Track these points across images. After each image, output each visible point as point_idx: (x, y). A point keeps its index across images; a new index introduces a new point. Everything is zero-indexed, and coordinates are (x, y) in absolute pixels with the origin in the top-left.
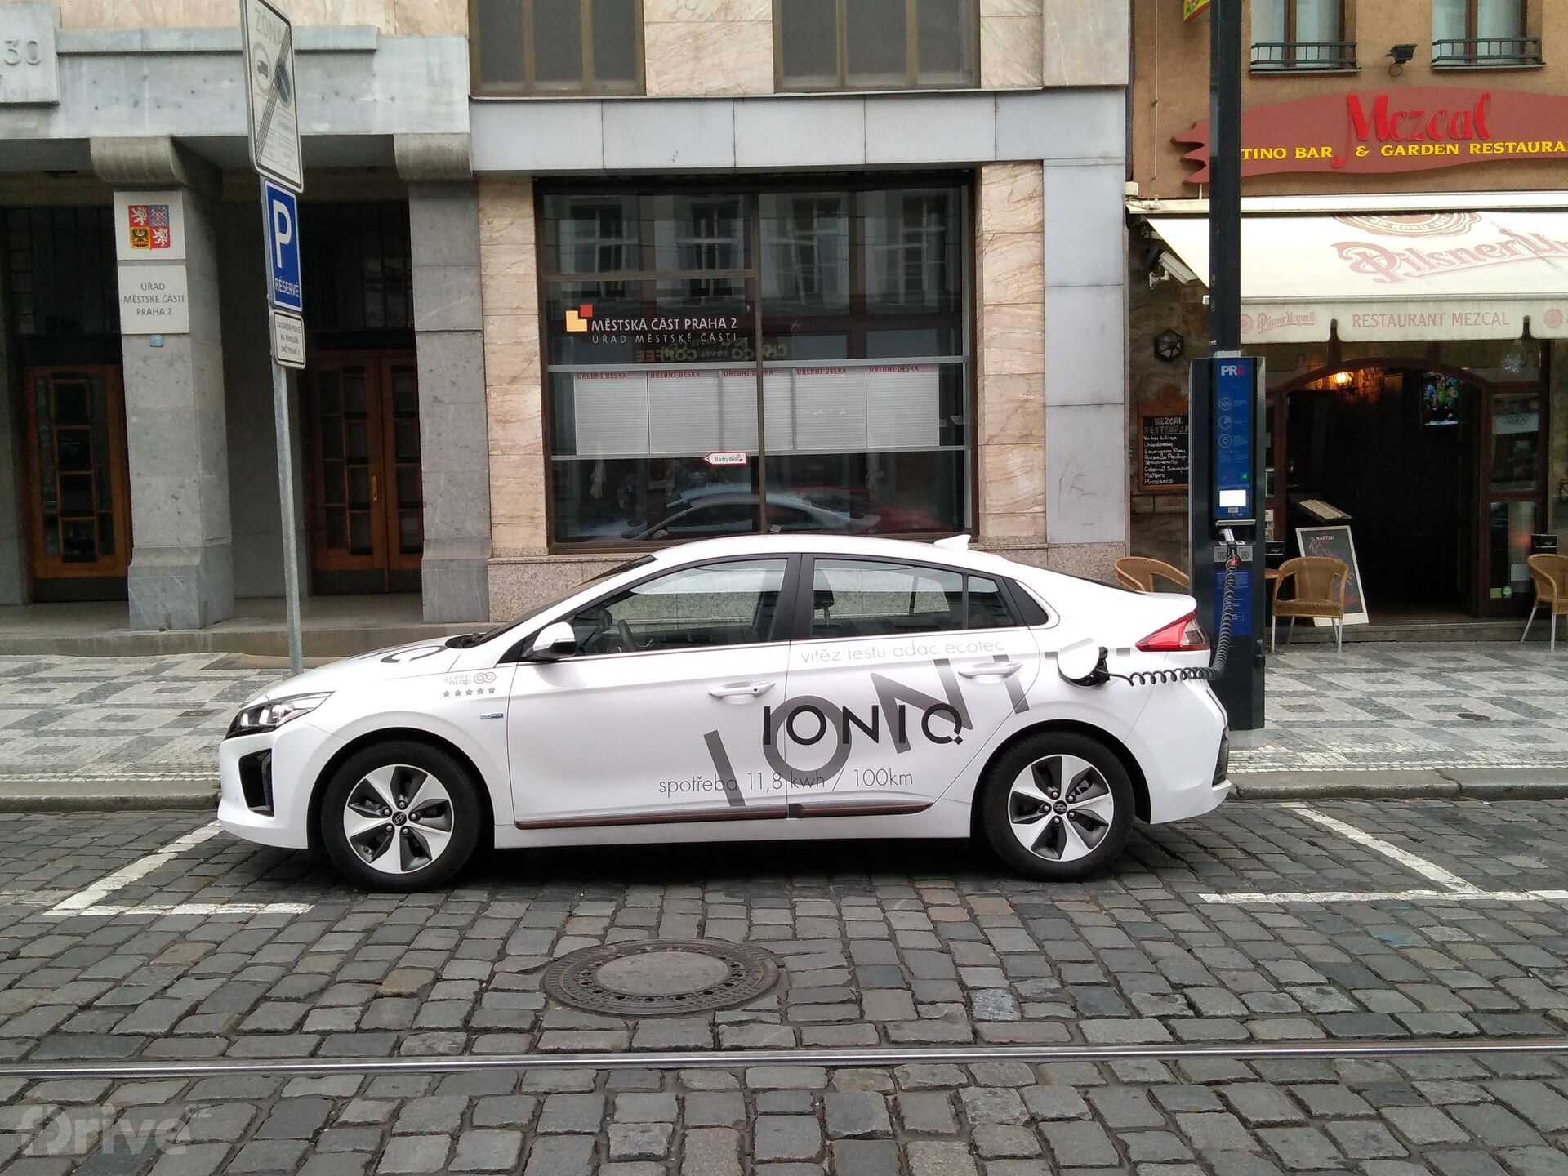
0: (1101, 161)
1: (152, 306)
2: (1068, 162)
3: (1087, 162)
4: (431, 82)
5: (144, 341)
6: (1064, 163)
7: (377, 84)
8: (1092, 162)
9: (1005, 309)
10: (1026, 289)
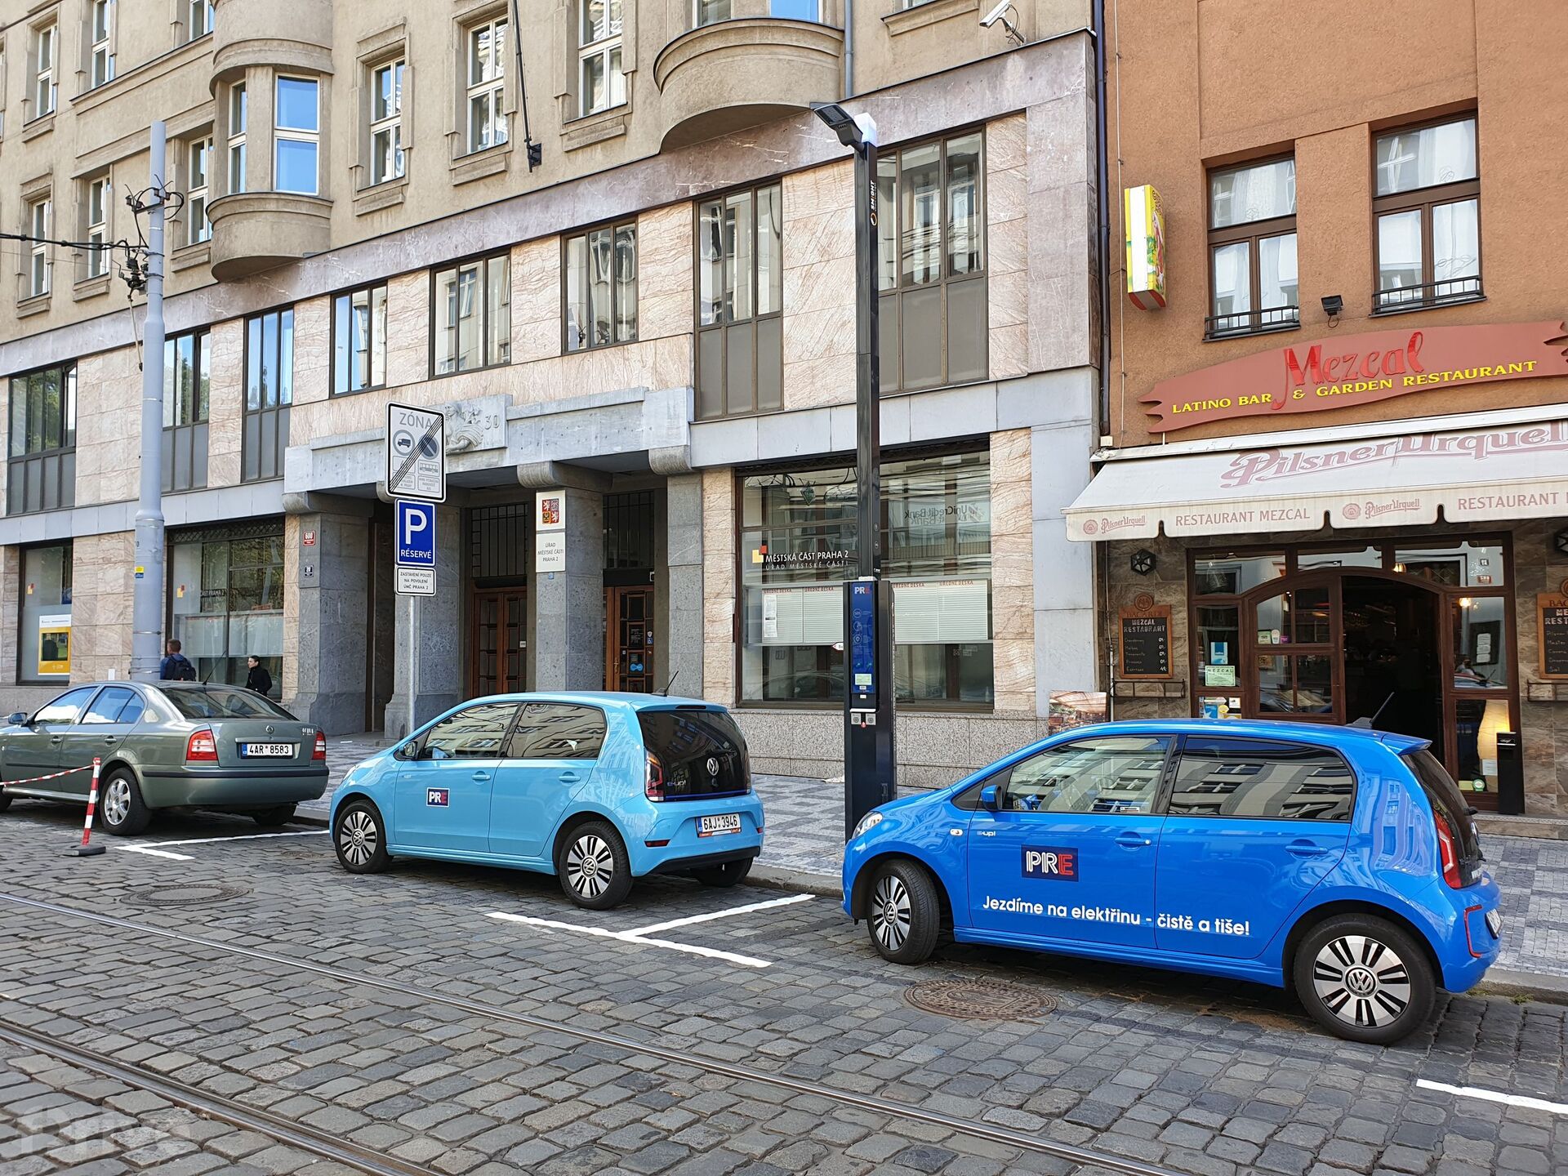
0: (1073, 424)
1: (550, 556)
2: (1048, 427)
3: (1062, 425)
4: (669, 417)
5: (546, 576)
6: (1046, 427)
7: (644, 421)
8: (1067, 425)
9: (1006, 538)
10: (1021, 523)
